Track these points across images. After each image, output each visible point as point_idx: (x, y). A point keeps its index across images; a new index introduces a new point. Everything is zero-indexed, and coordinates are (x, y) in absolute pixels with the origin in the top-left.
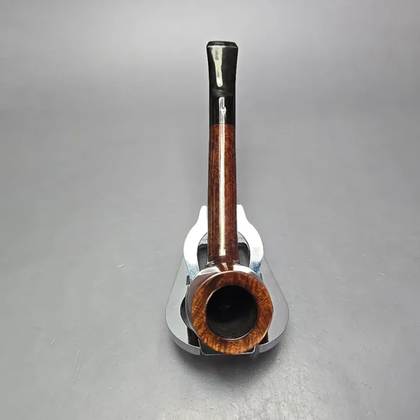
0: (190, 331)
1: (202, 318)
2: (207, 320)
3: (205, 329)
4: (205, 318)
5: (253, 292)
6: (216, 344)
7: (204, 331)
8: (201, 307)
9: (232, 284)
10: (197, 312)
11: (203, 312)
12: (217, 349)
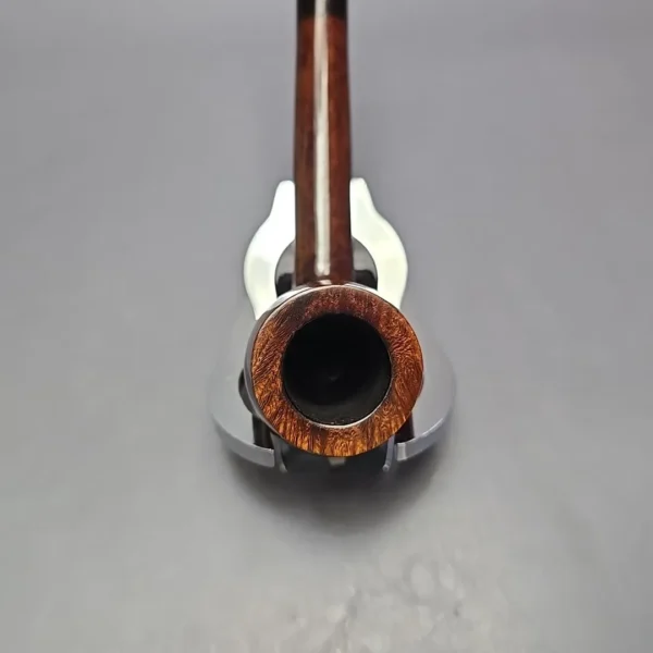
0: (257, 422)
1: (274, 381)
2: (283, 386)
3: (279, 404)
4: (279, 381)
5: (382, 327)
6: (303, 436)
7: (278, 409)
8: (271, 359)
9: (338, 312)
10: (264, 370)
11: (276, 369)
12: (305, 447)
